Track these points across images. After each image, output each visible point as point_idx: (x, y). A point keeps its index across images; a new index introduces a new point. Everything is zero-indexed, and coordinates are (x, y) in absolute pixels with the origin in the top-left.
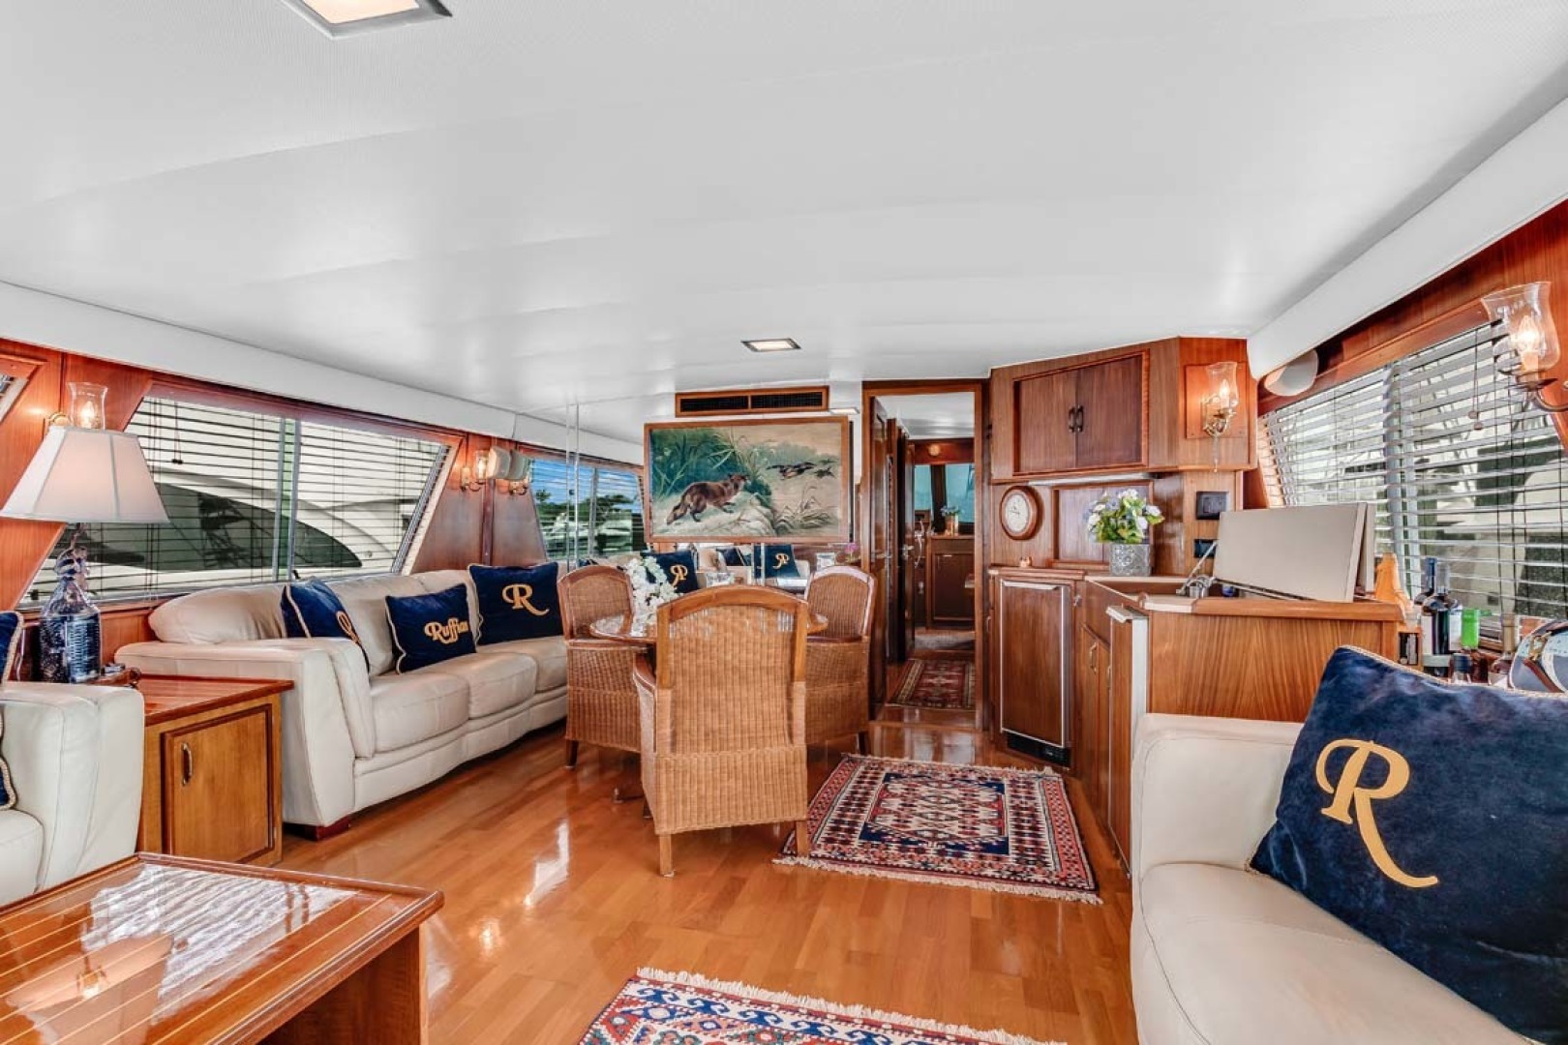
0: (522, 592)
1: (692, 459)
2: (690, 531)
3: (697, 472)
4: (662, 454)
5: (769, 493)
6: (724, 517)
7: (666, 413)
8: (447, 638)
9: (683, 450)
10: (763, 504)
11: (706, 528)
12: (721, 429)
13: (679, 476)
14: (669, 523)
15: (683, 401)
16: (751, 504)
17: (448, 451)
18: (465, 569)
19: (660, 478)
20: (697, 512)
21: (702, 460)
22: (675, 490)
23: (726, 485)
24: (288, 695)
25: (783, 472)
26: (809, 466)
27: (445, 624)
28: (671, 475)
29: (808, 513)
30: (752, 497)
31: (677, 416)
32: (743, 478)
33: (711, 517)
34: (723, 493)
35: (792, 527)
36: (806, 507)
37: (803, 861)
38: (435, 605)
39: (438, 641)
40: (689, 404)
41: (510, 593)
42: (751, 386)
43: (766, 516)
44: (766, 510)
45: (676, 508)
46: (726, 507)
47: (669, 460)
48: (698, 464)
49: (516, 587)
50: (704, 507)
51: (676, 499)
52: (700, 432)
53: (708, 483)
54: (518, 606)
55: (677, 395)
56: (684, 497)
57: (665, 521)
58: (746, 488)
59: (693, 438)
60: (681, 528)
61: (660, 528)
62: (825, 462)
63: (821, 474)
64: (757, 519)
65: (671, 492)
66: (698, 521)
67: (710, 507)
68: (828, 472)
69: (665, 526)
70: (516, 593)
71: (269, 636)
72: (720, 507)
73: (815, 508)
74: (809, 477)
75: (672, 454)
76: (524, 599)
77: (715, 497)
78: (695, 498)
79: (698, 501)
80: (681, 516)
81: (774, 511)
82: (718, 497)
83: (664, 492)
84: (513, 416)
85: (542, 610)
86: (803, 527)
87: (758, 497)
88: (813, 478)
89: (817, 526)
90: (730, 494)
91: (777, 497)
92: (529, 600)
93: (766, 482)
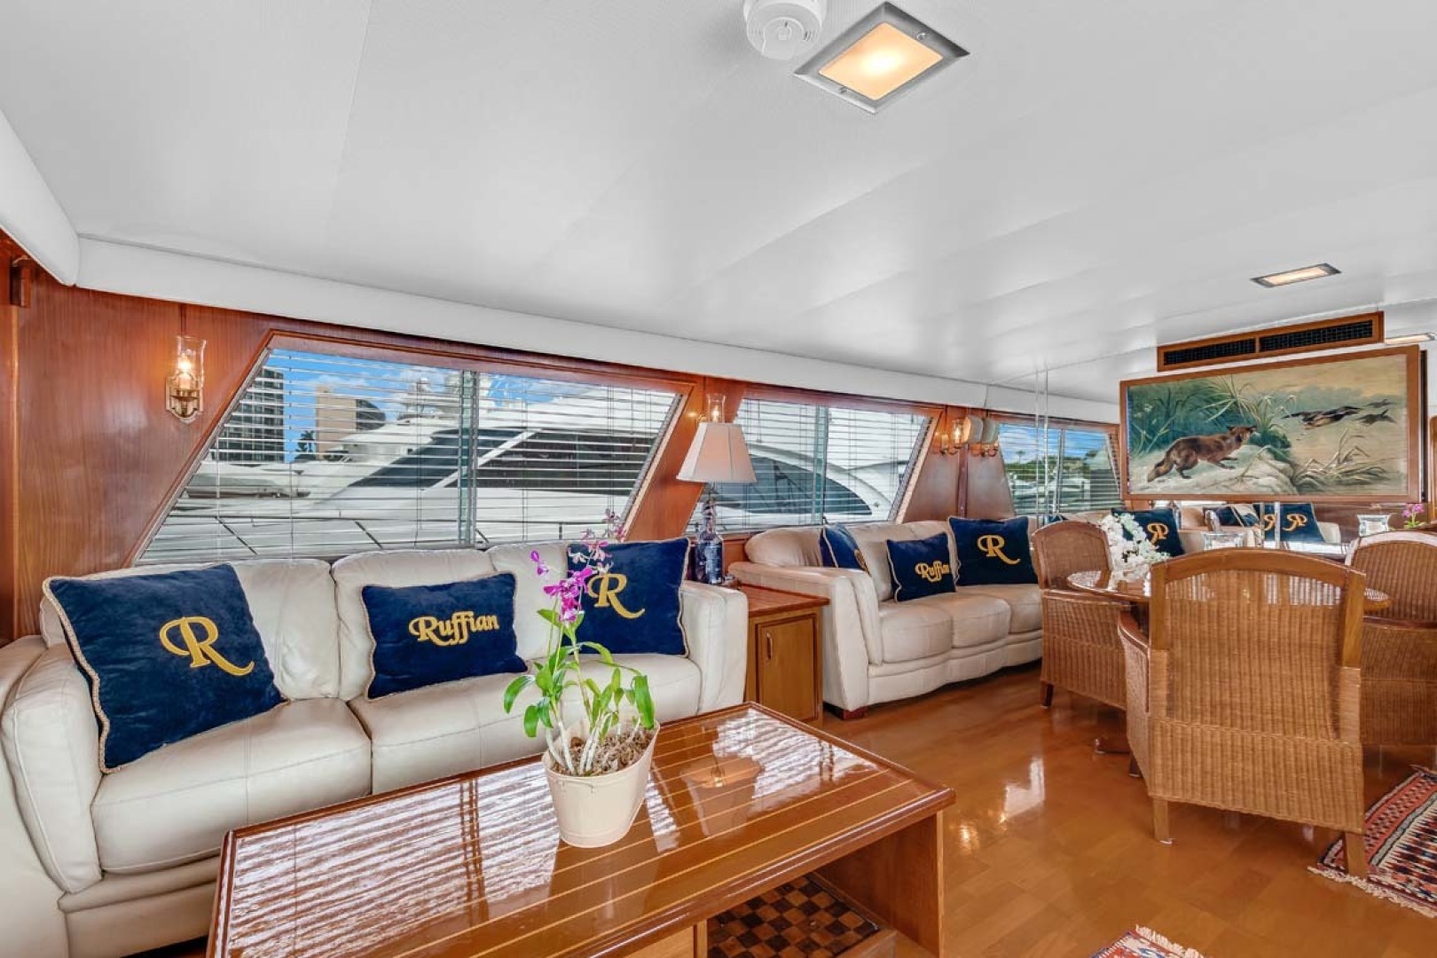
0: (995, 542)
1: (1180, 414)
2: (1176, 488)
3: (1186, 427)
4: (1141, 410)
5: (1286, 445)
6: (1220, 473)
7: (1146, 368)
8: (932, 577)
9: (1167, 406)
10: (1277, 457)
11: (1198, 485)
12: (1218, 379)
13: (1162, 431)
14: (1149, 481)
15: (1166, 355)
16: (1260, 458)
17: (930, 422)
18: (945, 520)
19: (1138, 434)
20: (1185, 468)
21: (1193, 413)
22: (1158, 446)
23: (1224, 438)
24: (825, 608)
25: (1309, 419)
26: (1350, 410)
27: (931, 565)
28: (1152, 431)
29: (1347, 467)
30: (1263, 451)
31: (1159, 370)
32: (1249, 430)
33: (1205, 474)
34: (1220, 447)
35: (1322, 483)
36: (1346, 459)
37: (1355, 880)
38: (924, 549)
39: (926, 579)
40: (1172, 356)
41: (984, 543)
42: (1257, 327)
43: (1281, 471)
44: (1281, 465)
45: (1159, 465)
46: (1223, 462)
47: (1150, 416)
48: (1186, 418)
49: (989, 538)
50: (1195, 462)
51: (1159, 455)
52: (1188, 384)
53: (1201, 437)
54: (991, 554)
55: (1159, 349)
56: (1168, 453)
57: (1145, 477)
58: (1253, 441)
59: (1181, 391)
60: (1165, 484)
61: (1141, 485)
62: (1377, 405)
63: (1370, 419)
64: (1269, 475)
65: (1151, 451)
66: (1187, 477)
67: (1202, 463)
68: (1383, 417)
69: (1145, 483)
70: (990, 543)
71: (811, 564)
72: (1217, 462)
73: (1358, 461)
74: (1350, 425)
75: (1153, 409)
76: (997, 548)
77: (1209, 451)
78: (1183, 454)
79: (1187, 457)
80: (1166, 473)
81: (1293, 465)
82: (1215, 452)
83: (1144, 448)
84: (985, 387)
85: (1013, 558)
86: (1340, 483)
87: (1269, 450)
88: (1358, 424)
89: (1362, 483)
90: (1230, 448)
91: (1298, 450)
92: (1002, 550)
93: (1281, 432)
